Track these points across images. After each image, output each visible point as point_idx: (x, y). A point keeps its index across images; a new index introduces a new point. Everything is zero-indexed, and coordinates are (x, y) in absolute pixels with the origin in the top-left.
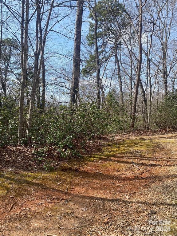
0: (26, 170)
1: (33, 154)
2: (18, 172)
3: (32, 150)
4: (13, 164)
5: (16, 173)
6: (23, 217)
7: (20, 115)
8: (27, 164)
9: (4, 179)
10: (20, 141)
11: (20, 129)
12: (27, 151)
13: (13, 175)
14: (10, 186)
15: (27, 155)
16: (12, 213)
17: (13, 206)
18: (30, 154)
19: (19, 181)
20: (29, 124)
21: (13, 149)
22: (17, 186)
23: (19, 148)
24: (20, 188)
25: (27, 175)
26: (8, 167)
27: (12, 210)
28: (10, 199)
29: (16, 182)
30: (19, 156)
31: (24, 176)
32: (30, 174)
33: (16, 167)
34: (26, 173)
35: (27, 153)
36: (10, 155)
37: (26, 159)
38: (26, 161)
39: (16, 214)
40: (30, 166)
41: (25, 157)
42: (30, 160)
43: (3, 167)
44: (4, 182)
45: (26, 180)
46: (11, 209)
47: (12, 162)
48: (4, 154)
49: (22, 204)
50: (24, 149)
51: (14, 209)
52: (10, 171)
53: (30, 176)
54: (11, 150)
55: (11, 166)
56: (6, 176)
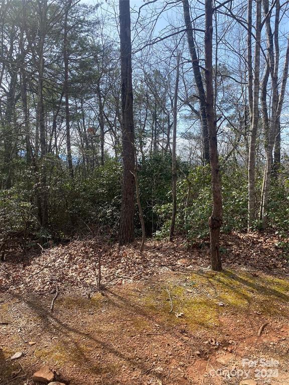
0: (268, 273)
1: (276, 248)
2: (257, 274)
3: (272, 240)
4: (246, 260)
5: (255, 276)
6: (285, 351)
7: (250, 182)
8: (269, 263)
9: (238, 283)
10: (252, 225)
11: (250, 206)
12: (265, 241)
13: (251, 278)
14: (251, 295)
15: (266, 249)
16: (265, 341)
17: (263, 328)
18: (271, 247)
19: (262, 290)
20: (265, 196)
21: (242, 236)
22: (261, 297)
23: (250, 235)
24: (268, 301)
25: (273, 282)
26: (240, 264)
27: (263, 335)
28: (255, 317)
29: (258, 290)
30: (253, 248)
31: (269, 283)
32: (277, 280)
33: (251, 265)
34: (270, 278)
35: (266, 245)
36: (238, 245)
37: (265, 255)
38: (265, 257)
39: (272, 343)
40: (275, 266)
41: (263, 251)
42: (273, 256)
43: (231, 263)
44: (239, 286)
45: (275, 291)
46: (261, 333)
47: (244, 258)
48: (230, 243)
49: (279, 329)
50: (259, 238)
51: (267, 333)
52: (245, 271)
53: (279, 284)
54: (239, 238)
55: (244, 263)
56: (241, 279)
